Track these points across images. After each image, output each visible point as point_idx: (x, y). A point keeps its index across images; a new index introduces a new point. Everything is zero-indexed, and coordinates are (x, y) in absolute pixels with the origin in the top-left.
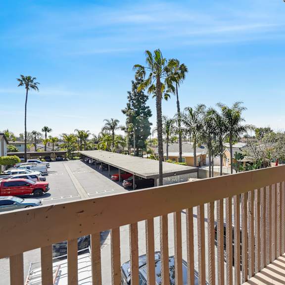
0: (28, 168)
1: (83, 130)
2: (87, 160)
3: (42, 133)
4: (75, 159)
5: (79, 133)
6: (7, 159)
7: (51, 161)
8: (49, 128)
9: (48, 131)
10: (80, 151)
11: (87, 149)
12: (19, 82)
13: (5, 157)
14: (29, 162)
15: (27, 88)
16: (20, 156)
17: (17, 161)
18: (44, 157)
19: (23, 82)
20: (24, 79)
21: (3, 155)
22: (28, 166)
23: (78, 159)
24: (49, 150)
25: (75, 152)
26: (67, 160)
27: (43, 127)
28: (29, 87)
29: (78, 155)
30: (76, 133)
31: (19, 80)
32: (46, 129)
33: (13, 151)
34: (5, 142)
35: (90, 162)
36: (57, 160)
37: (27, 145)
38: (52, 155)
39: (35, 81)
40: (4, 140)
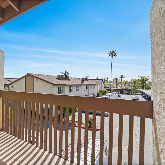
0: (110, 96)
1: (145, 76)
2: (145, 95)
3: (119, 78)
4: (138, 94)
5: (142, 78)
6: (102, 91)
7: (123, 94)
8: (123, 76)
9: (123, 78)
10: (141, 90)
11: (147, 89)
12: (109, 55)
13: (103, 90)
14: (112, 93)
15: (112, 56)
16: (108, 90)
17: (106, 92)
18: (120, 91)
19: (111, 54)
20: (111, 53)
21: (102, 89)
22: (110, 95)
23: (140, 95)
24: (123, 88)
25: (138, 90)
26: (132, 94)
27: (120, 76)
28: (113, 56)
29: (140, 92)
30: (140, 78)
31: (109, 53)
32: (122, 77)
33: (107, 87)
34: (103, 83)
35: (147, 97)
36: (127, 94)
37: (112, 85)
38: (124, 91)
39: (116, 52)
40: (103, 82)
